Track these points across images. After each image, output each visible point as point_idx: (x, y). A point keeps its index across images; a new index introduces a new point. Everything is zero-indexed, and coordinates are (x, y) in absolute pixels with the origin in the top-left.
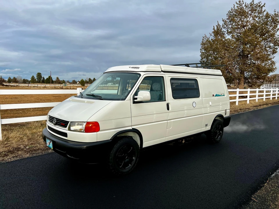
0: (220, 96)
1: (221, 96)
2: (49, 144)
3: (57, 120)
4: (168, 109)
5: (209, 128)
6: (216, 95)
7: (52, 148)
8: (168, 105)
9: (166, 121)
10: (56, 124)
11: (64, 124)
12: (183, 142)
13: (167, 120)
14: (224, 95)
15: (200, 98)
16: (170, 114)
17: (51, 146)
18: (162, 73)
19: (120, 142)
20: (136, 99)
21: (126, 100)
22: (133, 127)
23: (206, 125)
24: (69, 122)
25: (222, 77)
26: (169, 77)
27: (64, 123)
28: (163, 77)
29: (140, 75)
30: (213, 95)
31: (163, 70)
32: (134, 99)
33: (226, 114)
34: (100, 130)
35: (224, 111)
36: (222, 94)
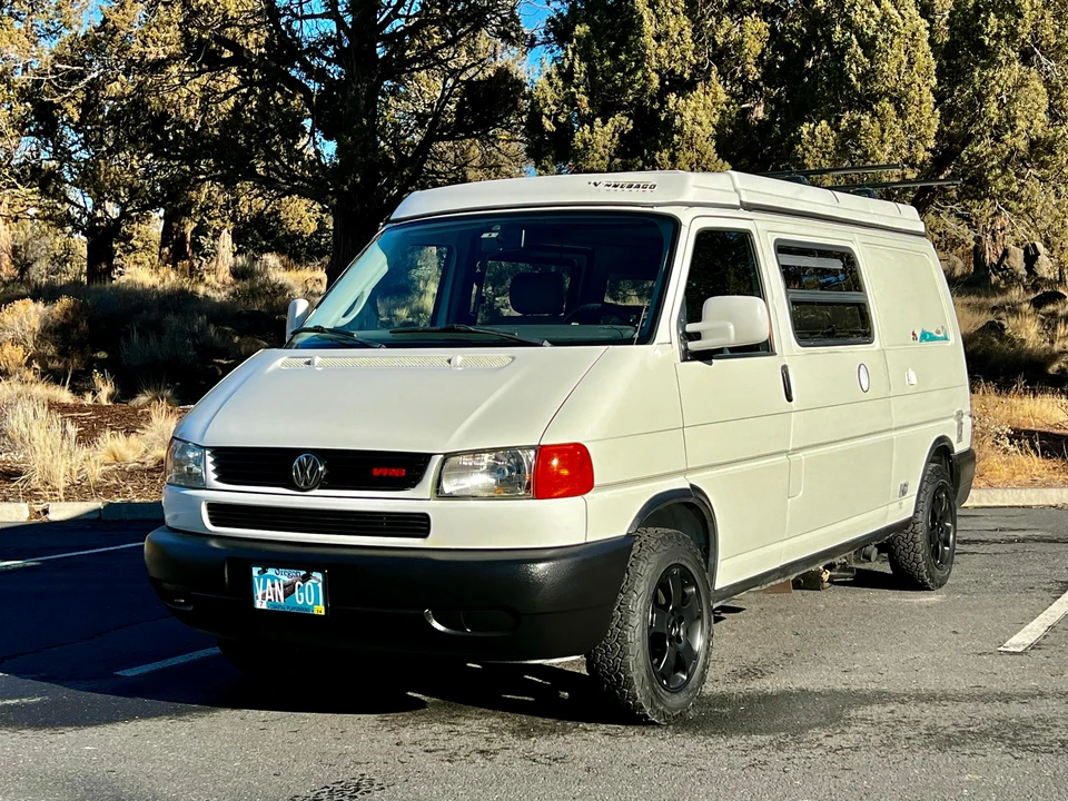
0: (933, 339)
1: (939, 339)
2: (289, 593)
5: (908, 507)
6: (926, 337)
7: (320, 610)
8: (786, 376)
9: (783, 458)
10: (316, 484)
11: (397, 469)
12: (825, 576)
13: (788, 453)
14: (946, 339)
15: (878, 348)
17: (310, 594)
18: (742, 213)
20: (697, 336)
21: (656, 340)
22: (692, 478)
23: (904, 492)
24: (430, 456)
25: (927, 242)
26: (770, 235)
28: (749, 233)
29: (676, 222)
30: (914, 334)
31: (744, 200)
32: (686, 336)
33: (960, 439)
34: (596, 483)
35: (955, 422)
36: (940, 329)
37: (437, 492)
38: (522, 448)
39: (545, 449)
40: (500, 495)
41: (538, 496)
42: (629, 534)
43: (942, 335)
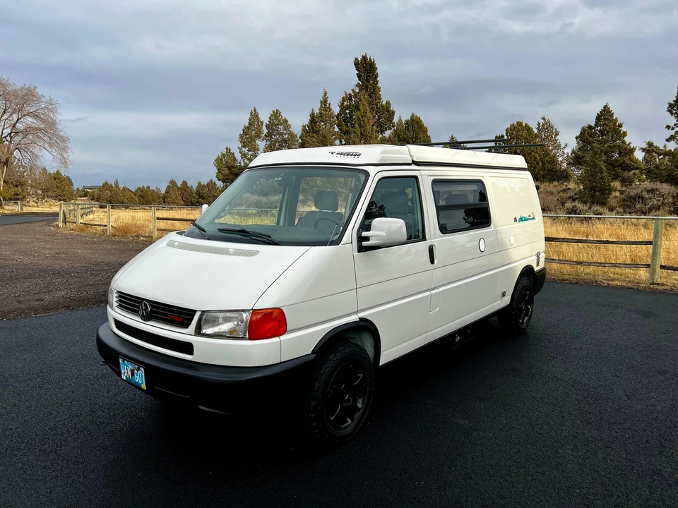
0: (527, 220)
1: (530, 219)
2: (133, 375)
3: (152, 306)
4: (432, 261)
5: (506, 301)
6: (521, 219)
7: (144, 386)
8: (431, 251)
9: (428, 293)
12: (458, 339)
13: (430, 290)
14: (534, 218)
15: (492, 229)
16: (437, 273)
17: (140, 378)
18: (413, 167)
19: (334, 358)
20: (367, 239)
21: (342, 243)
22: (362, 315)
23: (504, 295)
24: (195, 312)
25: (528, 173)
26: (430, 177)
27: (180, 316)
28: (416, 177)
29: (367, 174)
30: (515, 219)
31: (415, 160)
32: (361, 239)
34: (288, 329)
35: (535, 257)
36: (531, 214)
37: (198, 332)
38: (244, 311)
39: (255, 312)
40: (231, 336)
41: (251, 338)
42: (313, 353)
43: (532, 217)
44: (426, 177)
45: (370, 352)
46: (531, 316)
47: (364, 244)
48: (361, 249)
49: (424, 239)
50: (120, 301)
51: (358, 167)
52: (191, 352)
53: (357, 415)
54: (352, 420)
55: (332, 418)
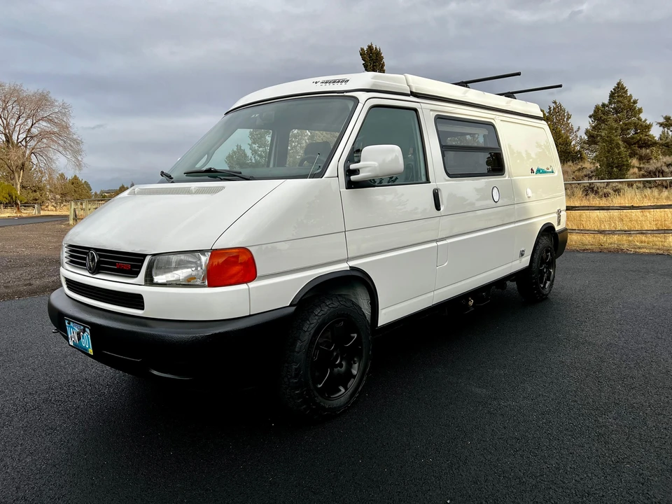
0: (544, 172)
1: (548, 172)
2: (79, 339)
3: (100, 256)
4: (438, 207)
5: (525, 262)
6: (539, 171)
7: (91, 351)
8: (436, 195)
9: (434, 244)
10: (95, 270)
11: (126, 265)
12: (471, 303)
13: (436, 241)
14: (553, 172)
15: (507, 178)
16: (443, 224)
17: (86, 341)
18: (412, 98)
20: (356, 172)
21: (325, 176)
22: (353, 263)
23: (522, 254)
24: (145, 256)
25: (544, 124)
26: (432, 113)
27: (126, 263)
28: (415, 110)
29: (356, 100)
30: (532, 169)
31: (414, 91)
32: (349, 172)
33: (559, 222)
34: (258, 275)
35: (556, 215)
36: (549, 167)
37: (149, 281)
38: (202, 252)
39: (215, 253)
40: (188, 283)
41: (210, 285)
42: (291, 305)
43: (550, 170)
44: (428, 111)
45: (366, 310)
46: (553, 281)
47: (353, 178)
48: (351, 185)
49: (428, 181)
50: (71, 256)
51: (345, 94)
52: (141, 307)
53: (352, 384)
54: (346, 389)
55: (320, 386)
